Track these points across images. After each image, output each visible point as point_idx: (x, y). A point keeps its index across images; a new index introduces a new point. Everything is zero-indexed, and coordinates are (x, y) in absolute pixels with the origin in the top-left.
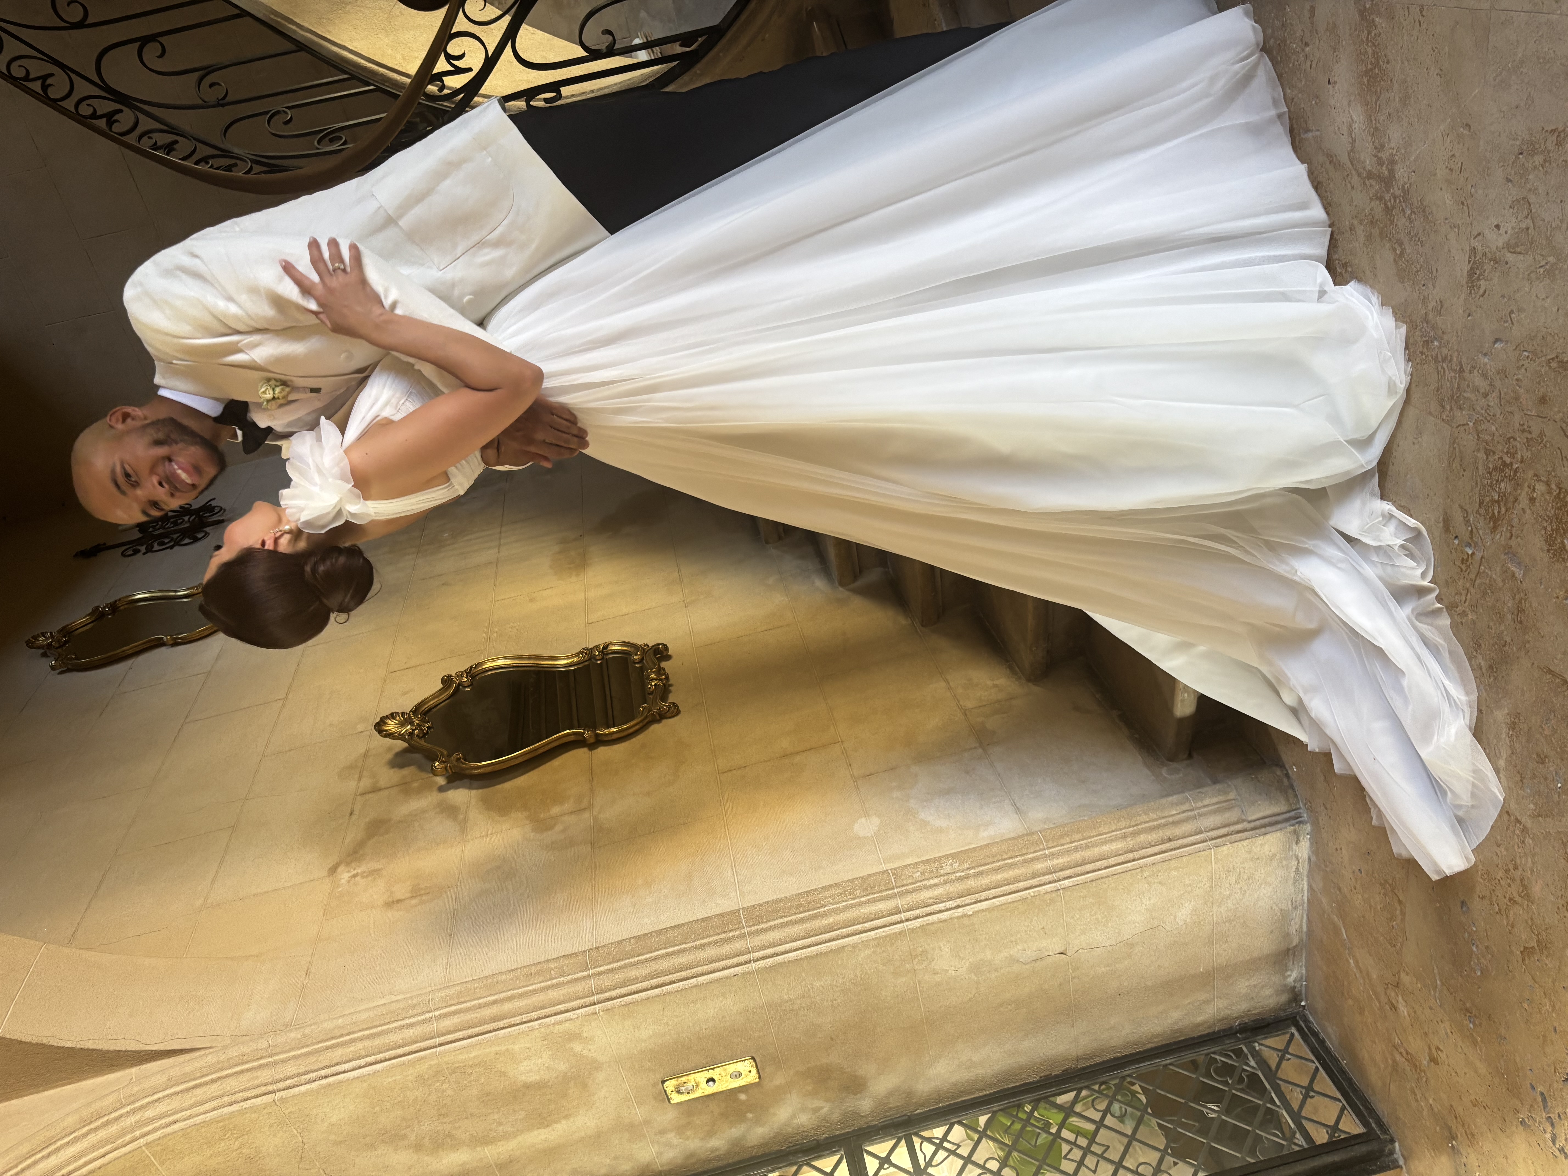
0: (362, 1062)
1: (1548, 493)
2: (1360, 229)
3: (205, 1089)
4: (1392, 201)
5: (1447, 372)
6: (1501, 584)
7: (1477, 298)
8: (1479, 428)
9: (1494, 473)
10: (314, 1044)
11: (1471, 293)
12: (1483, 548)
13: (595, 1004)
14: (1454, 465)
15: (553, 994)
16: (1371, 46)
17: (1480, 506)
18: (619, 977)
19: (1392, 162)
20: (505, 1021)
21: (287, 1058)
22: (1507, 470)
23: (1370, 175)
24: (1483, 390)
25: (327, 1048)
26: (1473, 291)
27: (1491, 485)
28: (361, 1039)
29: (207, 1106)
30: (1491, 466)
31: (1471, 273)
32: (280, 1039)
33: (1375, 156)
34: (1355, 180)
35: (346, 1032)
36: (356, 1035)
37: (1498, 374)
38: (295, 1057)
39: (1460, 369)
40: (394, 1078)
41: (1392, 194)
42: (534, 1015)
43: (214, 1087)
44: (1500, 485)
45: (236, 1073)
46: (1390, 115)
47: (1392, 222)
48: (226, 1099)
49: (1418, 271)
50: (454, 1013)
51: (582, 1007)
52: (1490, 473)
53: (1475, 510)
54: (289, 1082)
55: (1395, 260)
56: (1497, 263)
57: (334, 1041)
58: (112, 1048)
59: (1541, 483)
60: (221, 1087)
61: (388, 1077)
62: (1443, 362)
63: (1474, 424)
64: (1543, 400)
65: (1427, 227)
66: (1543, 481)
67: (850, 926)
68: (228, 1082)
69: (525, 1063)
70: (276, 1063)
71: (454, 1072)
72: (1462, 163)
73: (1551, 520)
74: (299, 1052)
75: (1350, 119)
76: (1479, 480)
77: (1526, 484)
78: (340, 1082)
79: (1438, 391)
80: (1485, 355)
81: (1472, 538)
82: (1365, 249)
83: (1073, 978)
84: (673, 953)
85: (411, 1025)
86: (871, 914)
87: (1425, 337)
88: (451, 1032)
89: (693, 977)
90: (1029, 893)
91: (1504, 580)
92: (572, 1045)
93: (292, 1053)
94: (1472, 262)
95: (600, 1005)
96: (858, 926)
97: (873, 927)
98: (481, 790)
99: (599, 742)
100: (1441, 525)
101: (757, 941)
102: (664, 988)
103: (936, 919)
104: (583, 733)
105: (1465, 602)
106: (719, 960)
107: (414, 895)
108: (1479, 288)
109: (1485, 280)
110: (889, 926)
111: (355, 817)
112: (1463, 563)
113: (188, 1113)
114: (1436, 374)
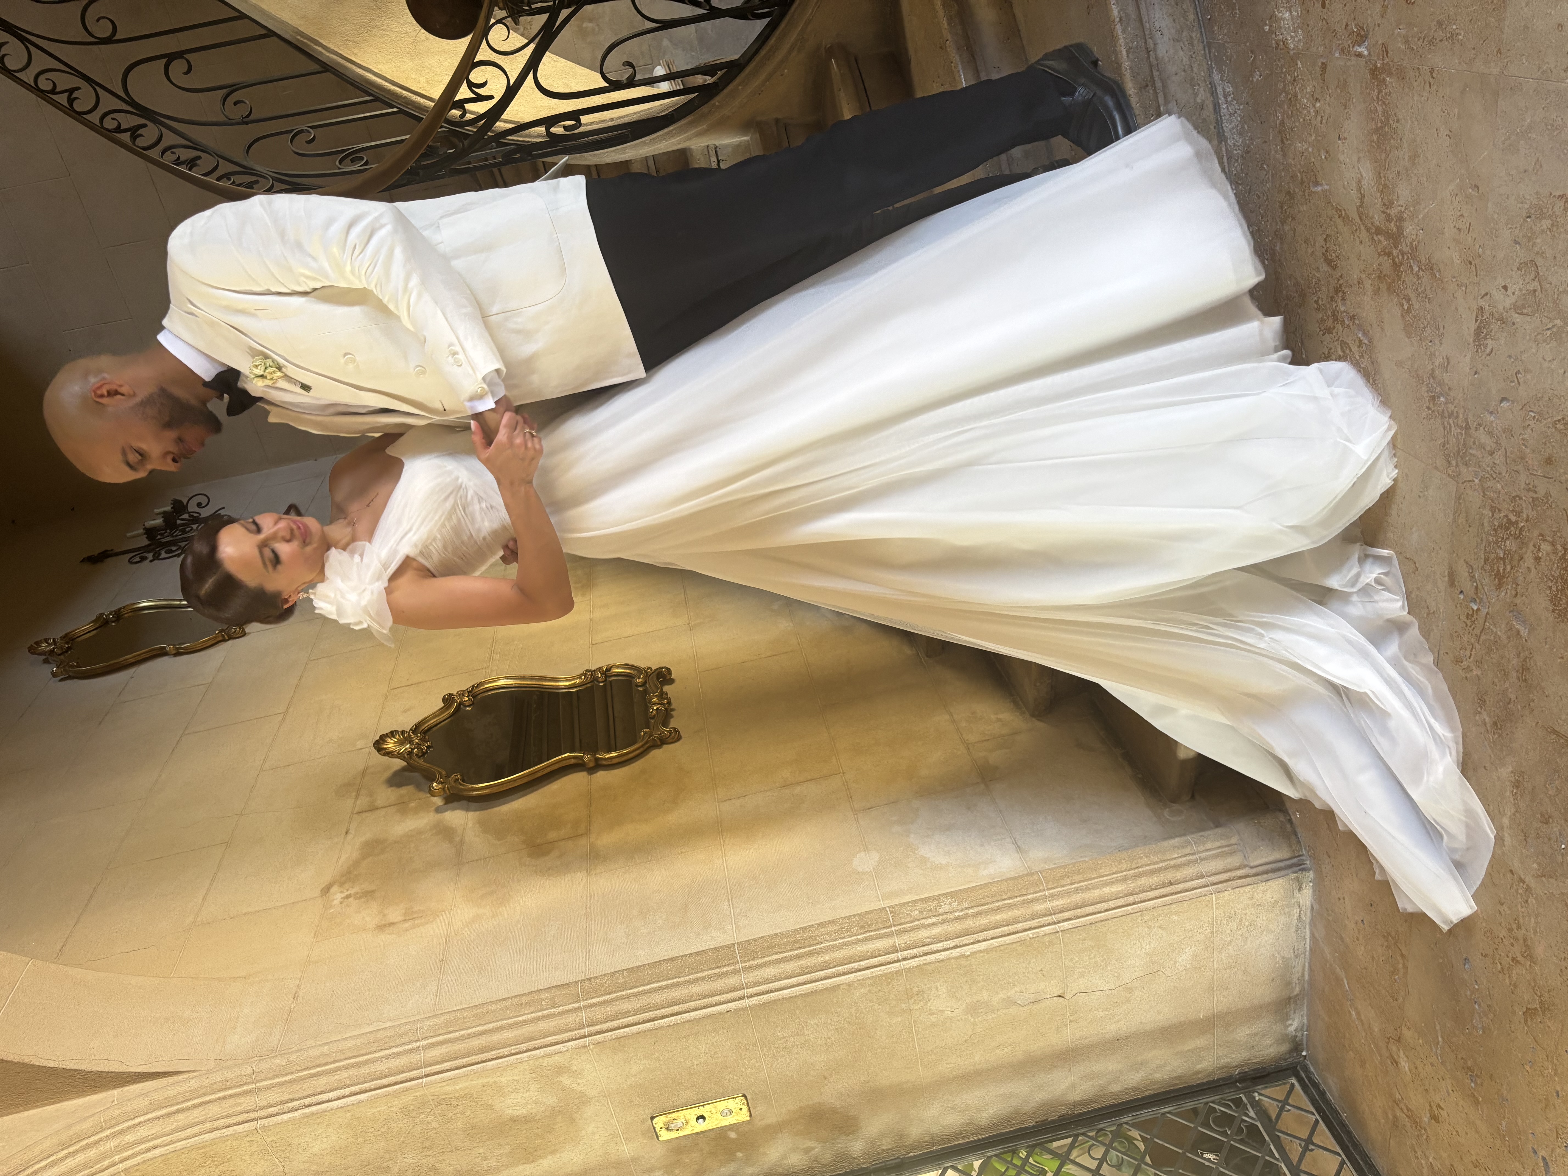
0: (348, 1090)
1: (1554, 553)
2: (1368, 284)
3: (187, 1114)
4: (1400, 257)
5: (1453, 429)
6: (1505, 641)
7: (1483, 357)
8: (1485, 485)
9: (1499, 532)
10: (300, 1070)
11: (1477, 351)
12: (1488, 604)
13: (585, 1037)
14: (1460, 521)
15: (542, 1026)
16: (1381, 105)
17: (1485, 563)
18: (610, 1009)
19: (1401, 219)
20: (493, 1052)
21: (270, 1085)
22: (1512, 528)
23: (1378, 231)
24: (1488, 448)
25: (311, 1076)
26: (1480, 350)
27: (1496, 543)
28: (345, 1068)
29: (189, 1132)
30: (1496, 523)
31: (1478, 332)
32: (265, 1065)
33: (1384, 212)
34: (1364, 235)
35: (332, 1060)
36: (342, 1063)
37: (1504, 432)
38: (280, 1083)
39: (1466, 426)
40: (377, 1109)
41: (1400, 251)
42: (524, 1047)
43: (196, 1112)
44: (1505, 542)
45: (219, 1099)
46: (1399, 172)
47: (1400, 279)
48: (209, 1125)
49: (1424, 328)
50: (441, 1043)
51: (573, 1039)
52: (1496, 530)
53: (1480, 566)
54: (273, 1109)
55: (1402, 315)
56: (1504, 323)
57: (319, 1068)
58: (96, 1070)
59: (1546, 543)
60: (203, 1113)
61: (371, 1107)
62: (1449, 418)
63: (1480, 480)
64: (1549, 461)
65: (1435, 284)
66: (1548, 541)
67: (846, 964)
68: (212, 1107)
69: (513, 1096)
70: (259, 1090)
71: (439, 1104)
72: (1470, 224)
73: (1557, 581)
74: (283, 1079)
75: (1359, 175)
76: (1484, 536)
77: (1531, 544)
78: (323, 1112)
79: (1444, 446)
80: (1491, 413)
81: (1477, 594)
82: (1372, 303)
83: (1071, 1021)
84: (667, 987)
85: (398, 1054)
86: (868, 952)
87: (1431, 392)
88: (438, 1063)
89: (685, 1012)
90: (1028, 935)
91: (1509, 638)
92: (561, 1079)
93: (277, 1080)
94: (1479, 321)
95: (590, 1038)
96: (854, 964)
97: (869, 965)
98: (478, 813)
99: (598, 766)
100: (1446, 579)
101: (751, 977)
102: (656, 1022)
103: (933, 959)
104: (583, 757)
105: (1470, 658)
106: (713, 996)
107: (407, 918)
108: (1486, 346)
109: (1492, 339)
110: (886, 965)
111: (350, 836)
112: (1468, 619)
113: (169, 1138)
114: (1442, 429)
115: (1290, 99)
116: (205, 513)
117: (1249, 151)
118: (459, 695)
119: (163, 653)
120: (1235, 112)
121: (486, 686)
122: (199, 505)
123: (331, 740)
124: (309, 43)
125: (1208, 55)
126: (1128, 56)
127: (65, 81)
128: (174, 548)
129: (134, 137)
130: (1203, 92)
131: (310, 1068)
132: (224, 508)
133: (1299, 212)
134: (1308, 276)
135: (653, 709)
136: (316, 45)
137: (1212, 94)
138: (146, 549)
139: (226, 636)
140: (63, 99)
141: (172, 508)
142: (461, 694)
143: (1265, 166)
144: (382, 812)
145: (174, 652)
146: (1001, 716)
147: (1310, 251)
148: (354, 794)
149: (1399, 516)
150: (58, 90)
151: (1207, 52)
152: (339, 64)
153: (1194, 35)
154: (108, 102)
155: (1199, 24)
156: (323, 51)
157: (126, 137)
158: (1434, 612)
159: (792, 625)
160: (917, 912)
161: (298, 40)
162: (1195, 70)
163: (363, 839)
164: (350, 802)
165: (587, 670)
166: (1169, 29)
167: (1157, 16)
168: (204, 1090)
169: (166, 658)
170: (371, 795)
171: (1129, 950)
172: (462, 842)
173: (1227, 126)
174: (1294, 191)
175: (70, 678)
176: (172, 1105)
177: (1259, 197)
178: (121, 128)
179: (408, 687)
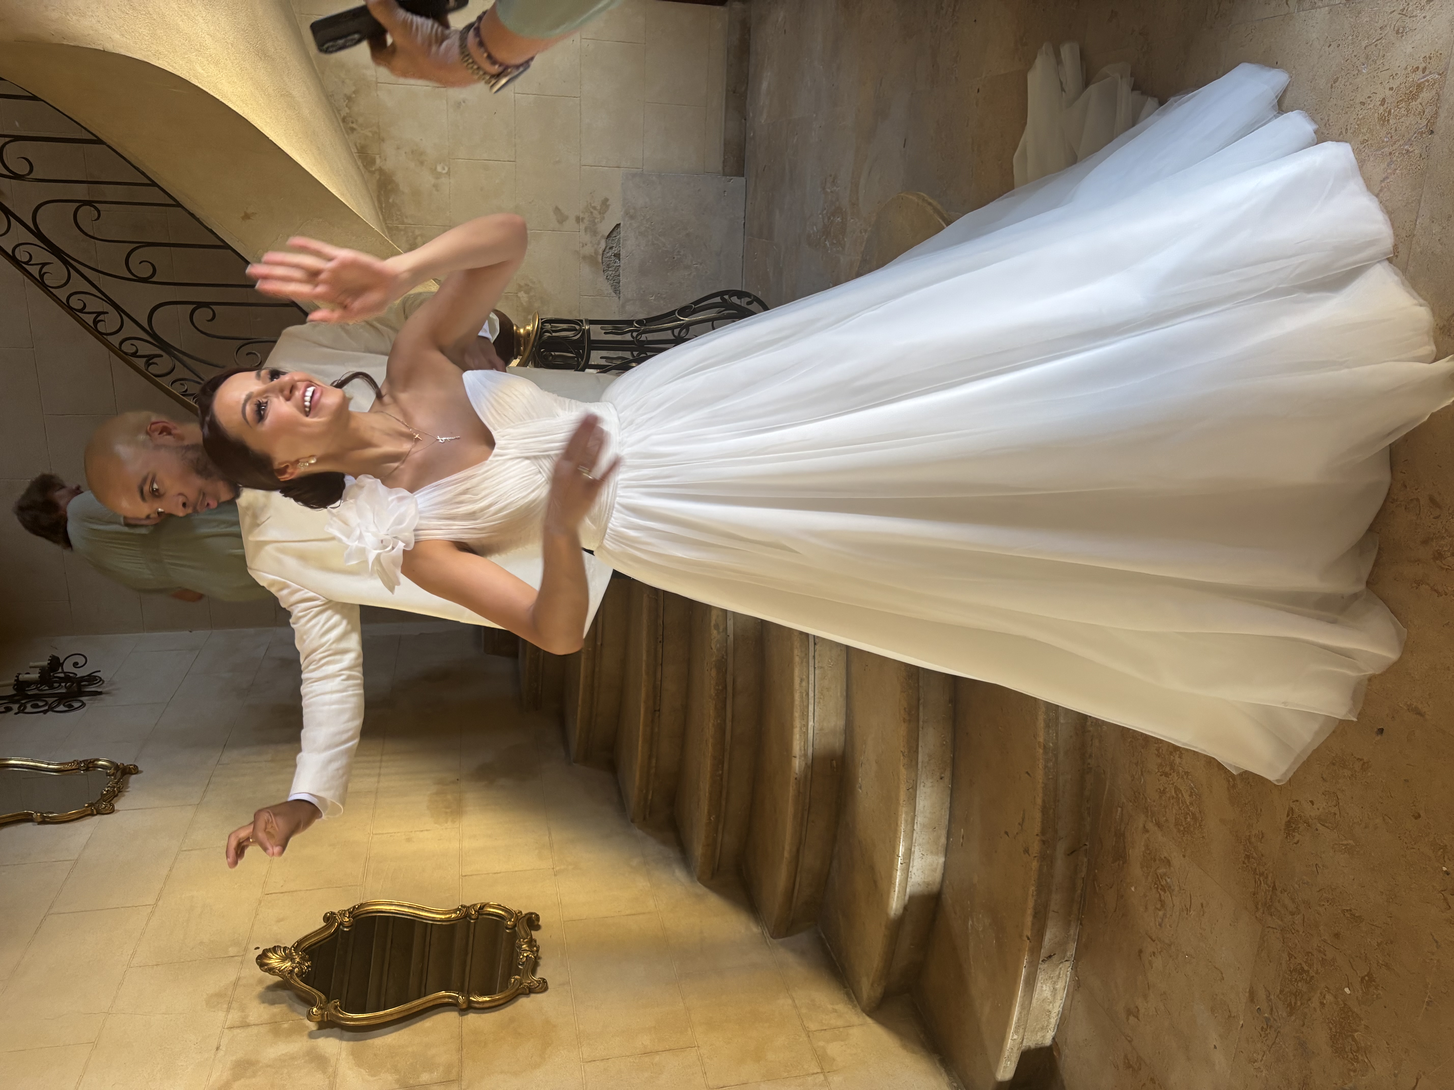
1: (1335, 1004)
5: (1263, 885)
6: (1292, 1058)
7: (1291, 843)
8: (1285, 936)
9: (1293, 973)
11: (1287, 837)
14: (1262, 954)
17: (1280, 993)
22: (1304, 975)
24: (1290, 910)
26: (1288, 837)
27: (1291, 981)
30: (1292, 967)
31: (1288, 824)
37: (1304, 903)
39: (1273, 887)
44: (1298, 983)
52: (1291, 972)
53: (1276, 994)
56: (1309, 826)
59: (1330, 995)
62: (1260, 876)
64: (1337, 935)
66: (1332, 994)
73: (1336, 1025)
76: (1281, 973)
77: (1319, 992)
79: (1254, 895)
87: (1247, 852)
91: (1294, 1056)
94: (1290, 817)
98: (351, 1043)
99: (470, 1008)
100: (1247, 995)
104: (458, 997)
105: (1261, 1061)
108: (1294, 837)
109: (1299, 834)
111: (221, 1053)
112: (1262, 1031)
114: (1254, 882)
116: (81, 673)
118: (340, 915)
119: (27, 819)
121: (366, 909)
122: (75, 665)
123: (201, 943)
127: (95, 304)
128: (41, 704)
129: (148, 364)
132: (100, 671)
135: (523, 956)
138: (11, 699)
139: (95, 811)
140: (89, 319)
141: (48, 664)
142: (343, 913)
144: (254, 1030)
145: (41, 820)
146: (836, 1007)
148: (225, 1006)
149: (1212, 933)
154: (130, 330)
157: (141, 363)
158: (1234, 1017)
159: (649, 885)
163: (234, 1058)
164: (221, 1015)
165: (462, 906)
169: (29, 825)
170: (243, 1011)
172: (335, 1074)
178: (138, 354)
179: (282, 895)
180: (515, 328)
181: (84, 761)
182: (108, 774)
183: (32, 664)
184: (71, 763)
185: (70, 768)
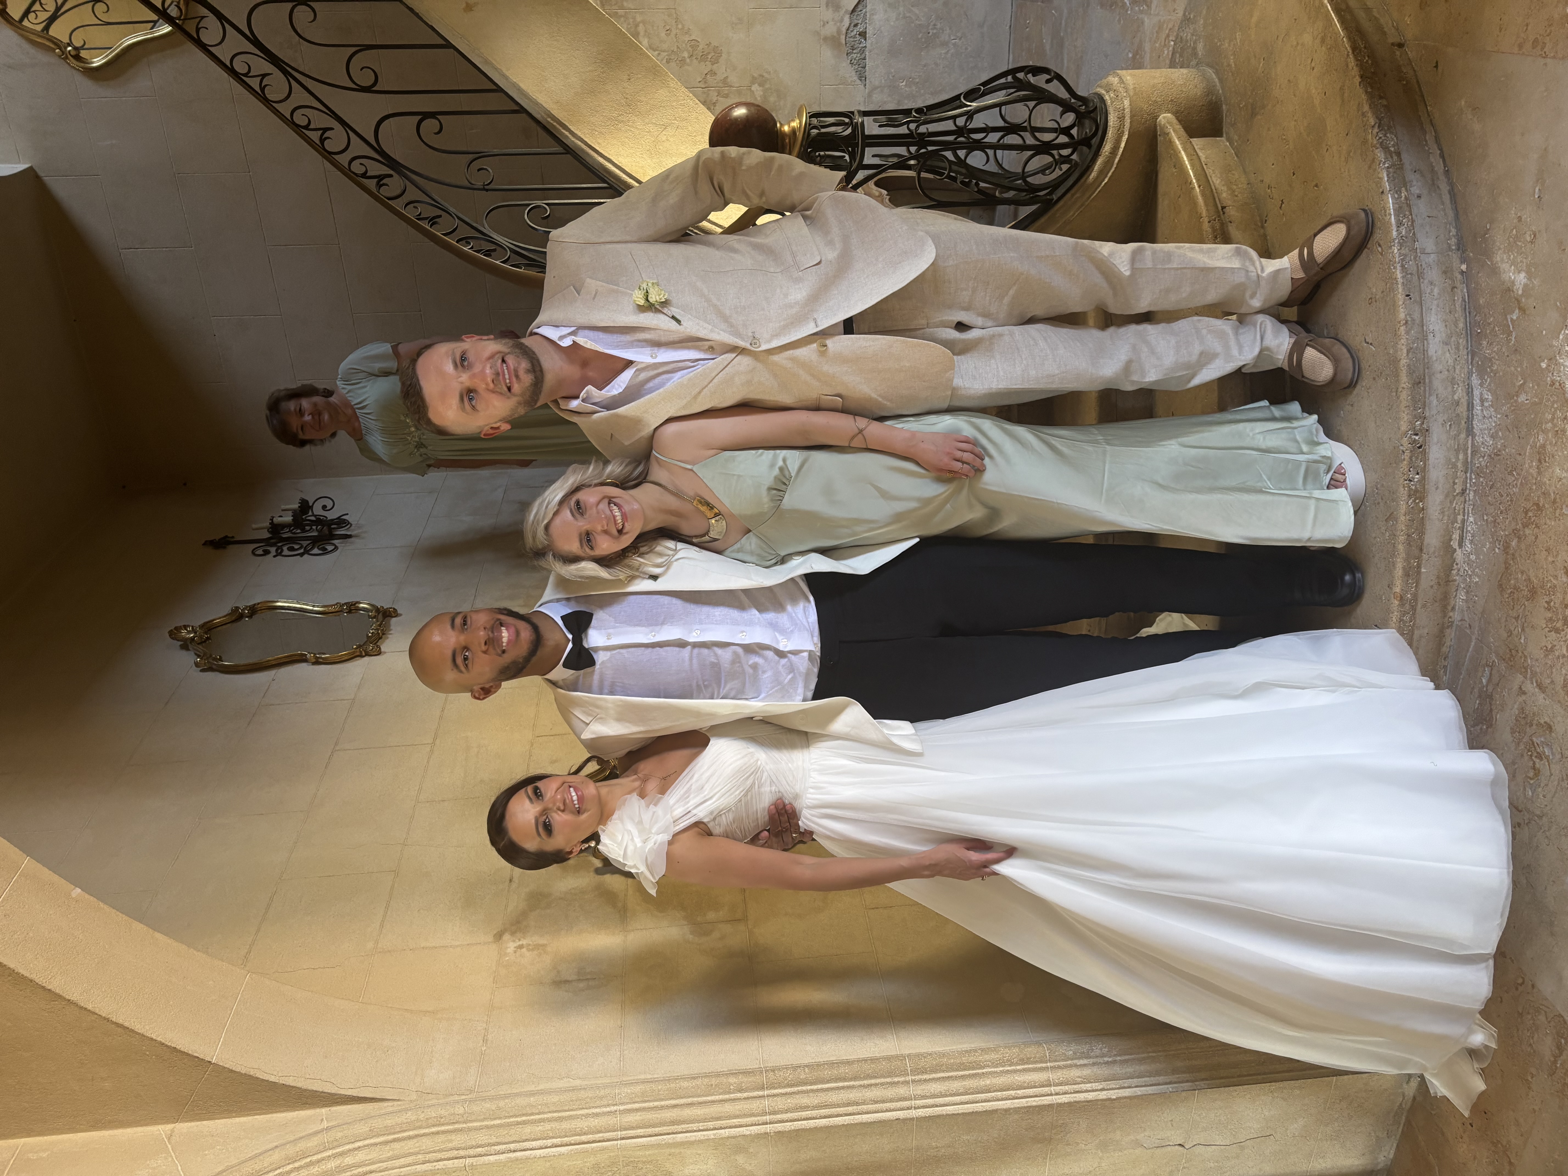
0: (549, 1142)
3: (402, 1144)
10: (506, 1117)
13: (766, 1123)
15: (728, 1108)
18: (791, 1102)
20: (683, 1126)
21: (480, 1126)
25: (518, 1123)
28: (549, 1120)
29: (402, 1161)
32: (475, 1108)
35: (537, 1111)
36: (546, 1116)
38: (487, 1127)
40: (574, 1163)
42: (711, 1124)
43: (411, 1143)
45: (433, 1133)
48: (420, 1157)
50: (637, 1110)
51: (755, 1125)
54: (479, 1150)
57: (524, 1118)
58: (311, 1087)
60: (417, 1145)
61: (569, 1160)
67: (1005, 1091)
68: (424, 1141)
69: (691, 1167)
70: (470, 1130)
71: (627, 1165)
74: (492, 1123)
78: (528, 1158)
83: (1184, 1168)
84: (843, 1088)
85: (597, 1115)
86: (1025, 1082)
88: (632, 1128)
89: (859, 1114)
90: (1168, 1088)
92: (737, 1157)
93: (486, 1123)
95: (771, 1125)
96: (1012, 1092)
97: (1025, 1095)
101: (920, 1090)
102: (830, 1119)
103: (1082, 1097)
106: (883, 1102)
107: (581, 978)
110: (1040, 1096)
111: (514, 884)
113: (384, 1165)
115: (1557, 431)
117: (1499, 455)
119: (302, 659)
120: (1491, 417)
122: (324, 507)
123: (482, 781)
124: (558, 126)
125: (1470, 361)
126: (1407, 355)
127: (321, 120)
128: (296, 547)
129: (379, 186)
130: (1460, 391)
131: (516, 1116)
132: (347, 514)
133: (1545, 524)
134: (1543, 578)
136: (564, 129)
137: (1468, 394)
138: (268, 542)
139: (363, 653)
140: (315, 136)
141: (299, 507)
143: (1514, 473)
145: (314, 660)
147: (1550, 559)
150: (312, 127)
151: (1470, 357)
152: (583, 150)
153: (1461, 341)
154: (358, 147)
155: (1467, 332)
156: (570, 136)
157: (371, 184)
160: (1071, 1052)
161: (549, 122)
162: (1457, 371)
163: (528, 889)
166: (1441, 332)
167: (1433, 319)
168: (419, 1124)
169: (304, 665)
171: (1251, 1114)
172: (625, 908)
173: (1477, 425)
174: (1544, 505)
175: (210, 669)
176: (388, 1134)
177: (1502, 496)
178: (368, 175)
179: (552, 737)
180: (778, 125)
181: (346, 604)
182: (369, 617)
183: (283, 507)
184: (334, 605)
185: (334, 610)
